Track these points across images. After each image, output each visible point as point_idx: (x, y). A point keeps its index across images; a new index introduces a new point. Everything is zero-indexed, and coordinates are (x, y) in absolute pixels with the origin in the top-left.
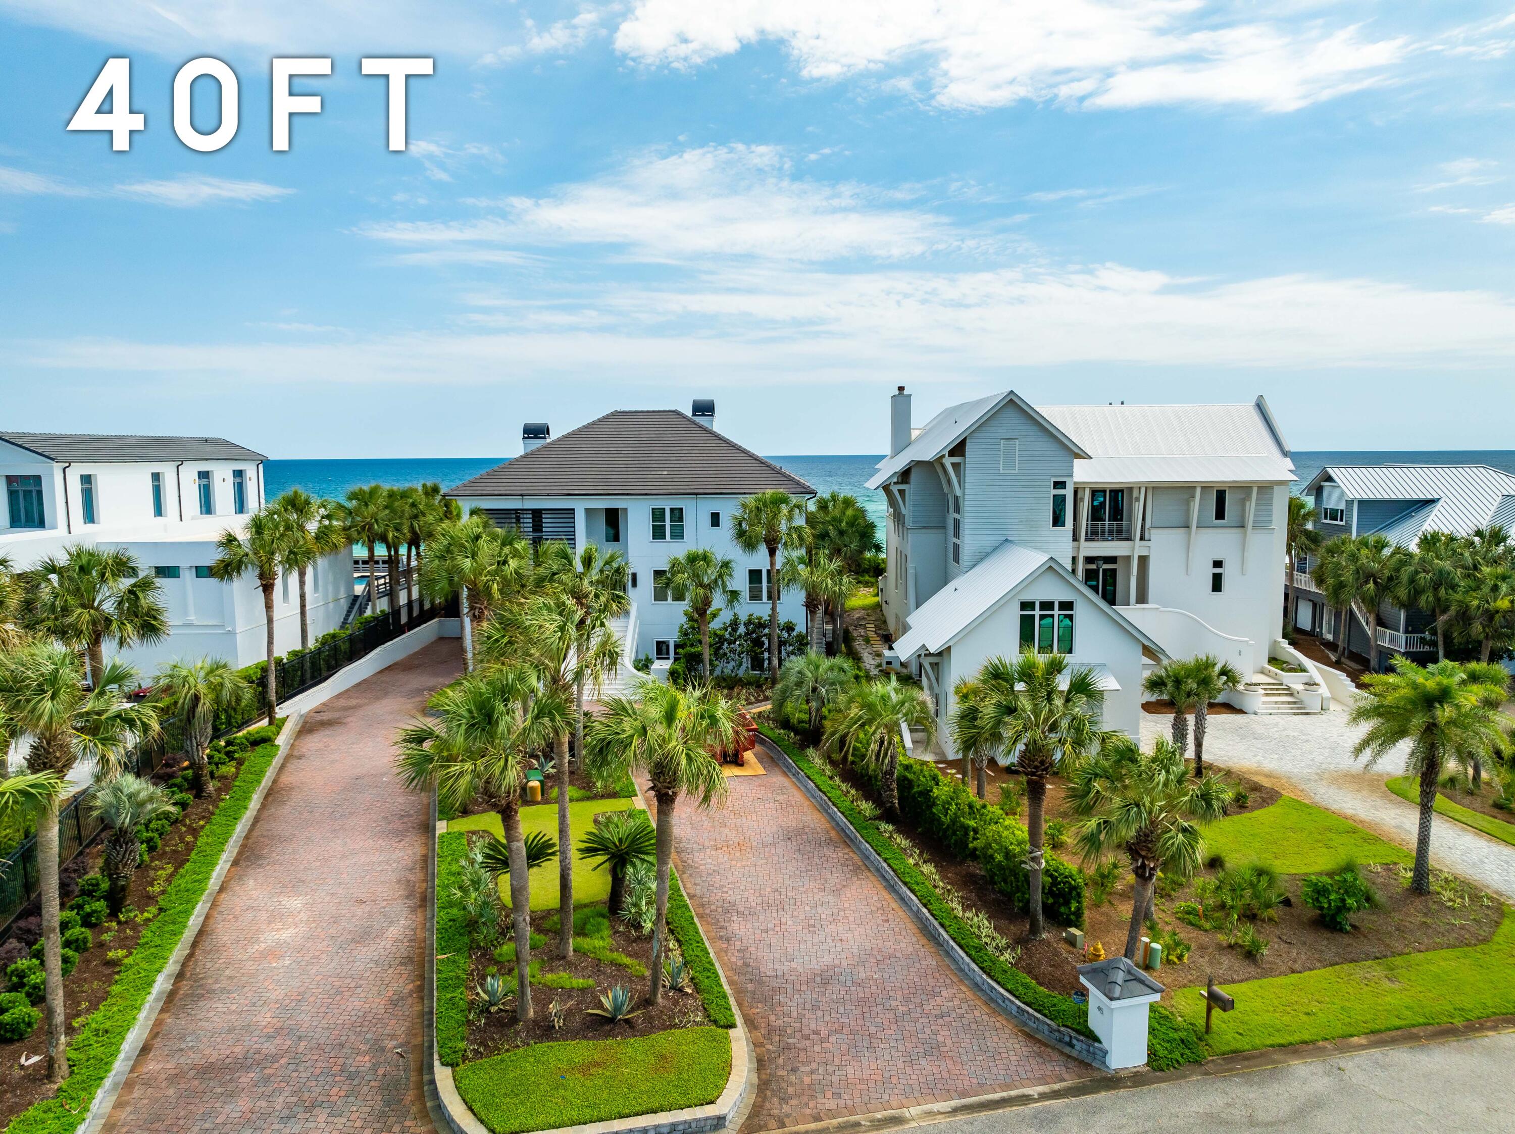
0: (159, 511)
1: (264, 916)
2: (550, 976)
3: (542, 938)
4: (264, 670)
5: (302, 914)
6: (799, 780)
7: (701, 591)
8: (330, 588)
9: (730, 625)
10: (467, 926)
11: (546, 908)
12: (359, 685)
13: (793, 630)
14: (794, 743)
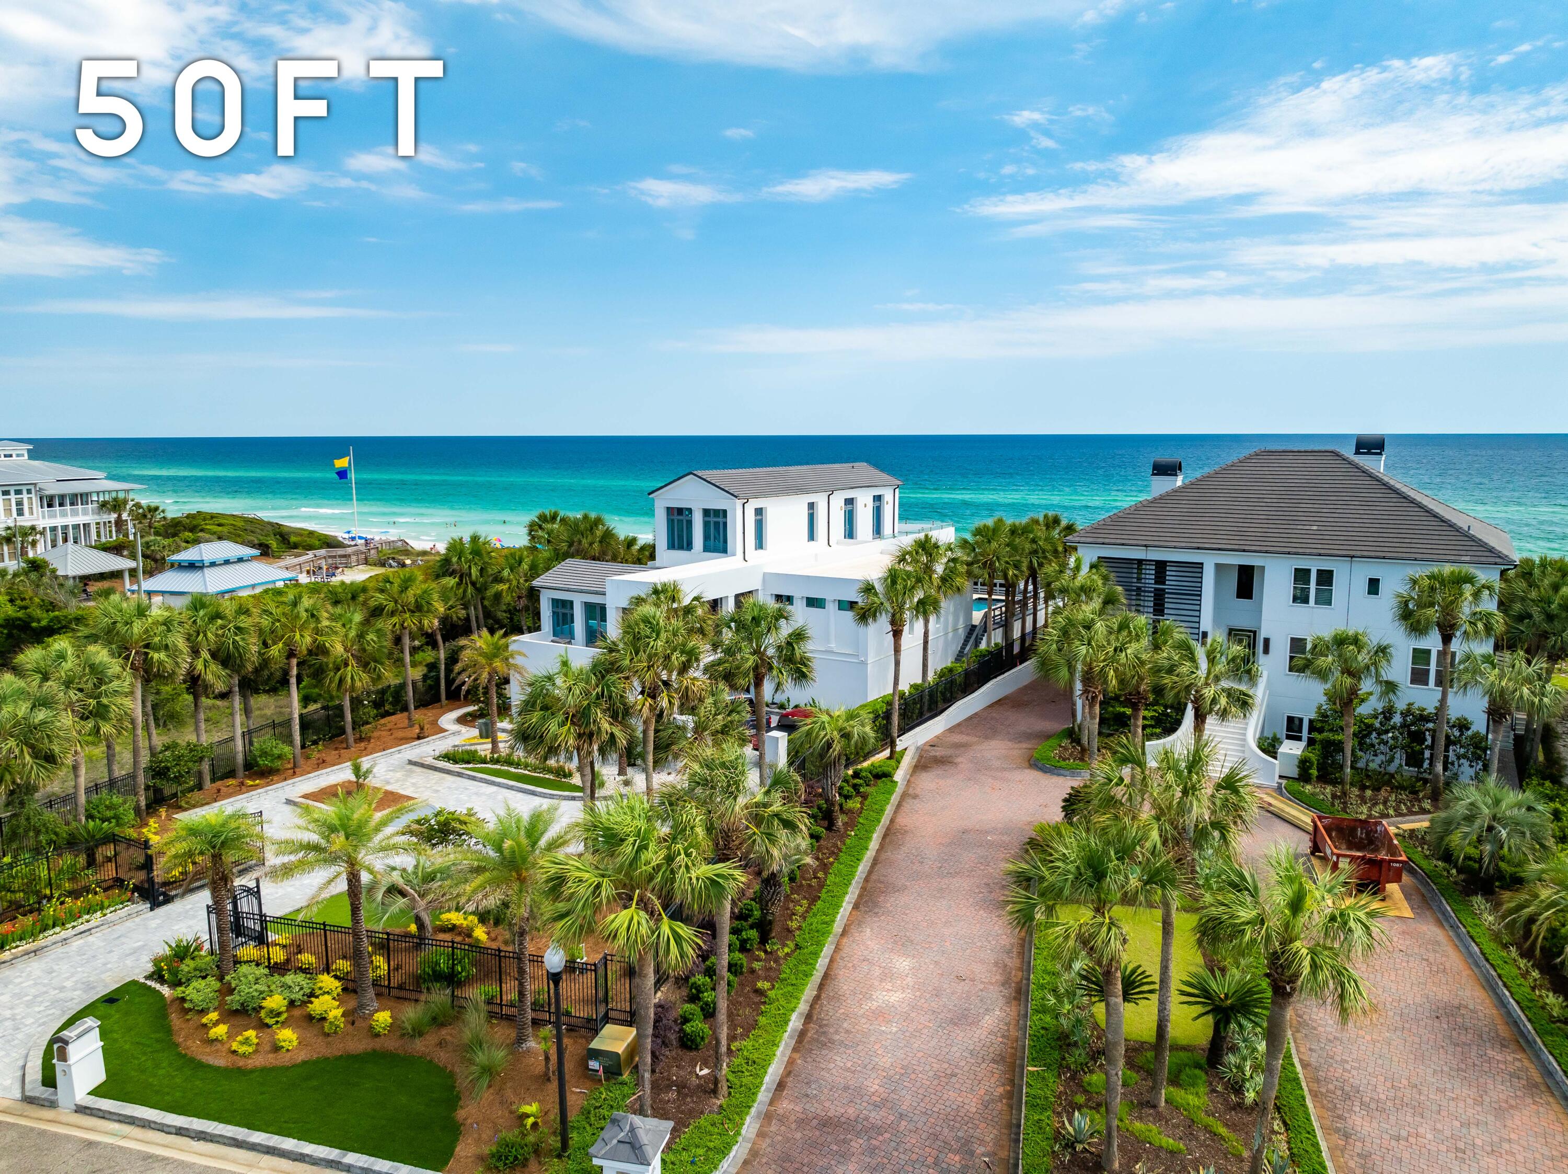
0: (812, 536)
1: (877, 972)
2: (1138, 1125)
3: (1134, 1076)
4: (890, 704)
5: (909, 979)
6: (1458, 935)
7: (1348, 681)
8: (951, 618)
9: (1383, 713)
10: (1059, 1039)
11: (1139, 1038)
12: (970, 718)
13: (1468, 729)
14: (1456, 883)
